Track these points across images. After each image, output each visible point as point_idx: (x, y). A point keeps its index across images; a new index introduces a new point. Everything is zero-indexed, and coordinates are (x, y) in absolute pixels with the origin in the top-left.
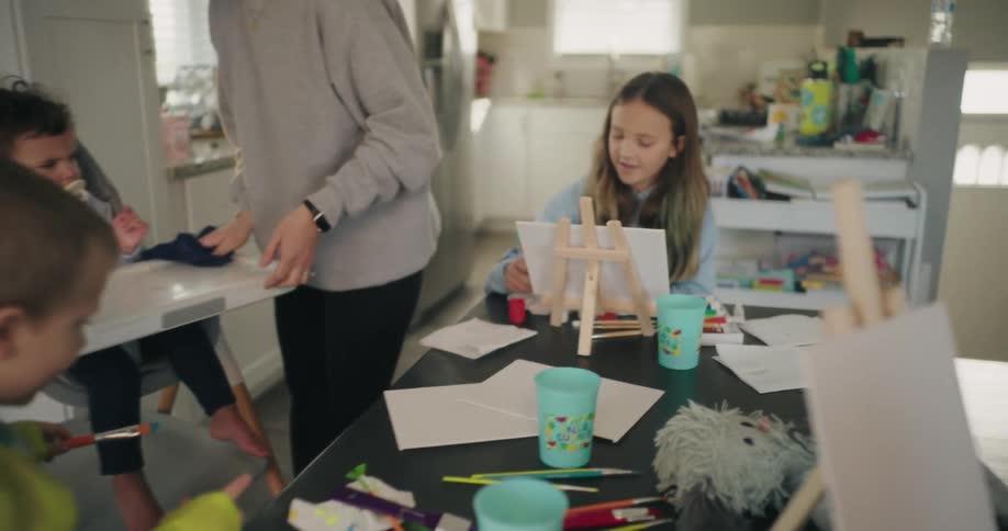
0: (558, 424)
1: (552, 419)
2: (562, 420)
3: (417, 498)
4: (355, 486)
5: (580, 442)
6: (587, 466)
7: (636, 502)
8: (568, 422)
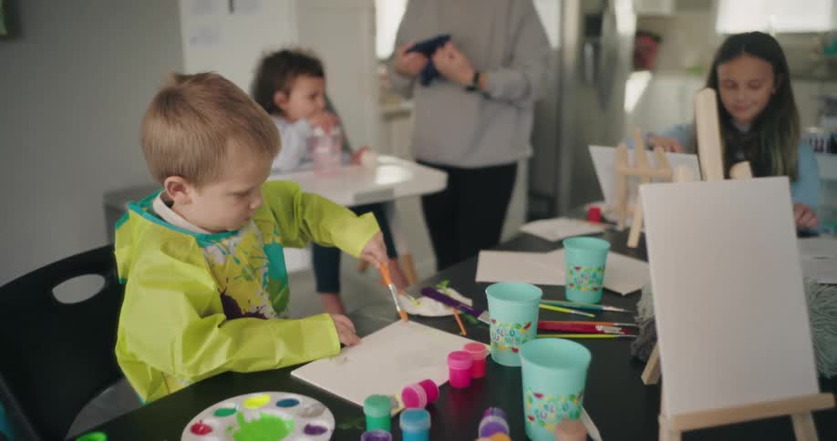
0: (575, 271)
1: (572, 267)
2: (578, 268)
3: (474, 302)
4: (441, 291)
5: (590, 286)
6: (597, 304)
7: (616, 324)
8: (582, 270)
